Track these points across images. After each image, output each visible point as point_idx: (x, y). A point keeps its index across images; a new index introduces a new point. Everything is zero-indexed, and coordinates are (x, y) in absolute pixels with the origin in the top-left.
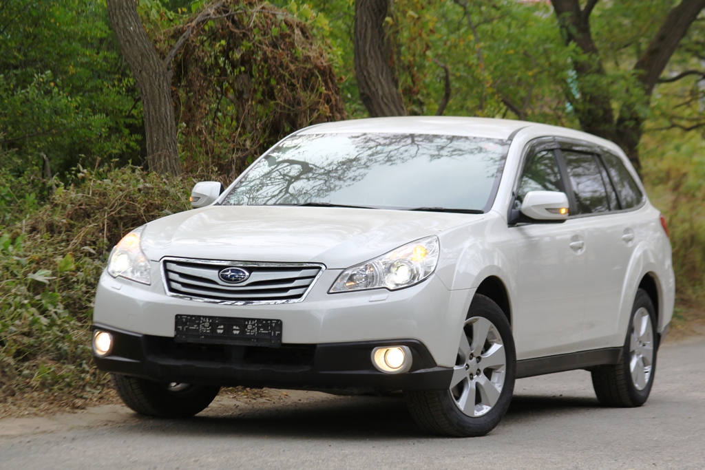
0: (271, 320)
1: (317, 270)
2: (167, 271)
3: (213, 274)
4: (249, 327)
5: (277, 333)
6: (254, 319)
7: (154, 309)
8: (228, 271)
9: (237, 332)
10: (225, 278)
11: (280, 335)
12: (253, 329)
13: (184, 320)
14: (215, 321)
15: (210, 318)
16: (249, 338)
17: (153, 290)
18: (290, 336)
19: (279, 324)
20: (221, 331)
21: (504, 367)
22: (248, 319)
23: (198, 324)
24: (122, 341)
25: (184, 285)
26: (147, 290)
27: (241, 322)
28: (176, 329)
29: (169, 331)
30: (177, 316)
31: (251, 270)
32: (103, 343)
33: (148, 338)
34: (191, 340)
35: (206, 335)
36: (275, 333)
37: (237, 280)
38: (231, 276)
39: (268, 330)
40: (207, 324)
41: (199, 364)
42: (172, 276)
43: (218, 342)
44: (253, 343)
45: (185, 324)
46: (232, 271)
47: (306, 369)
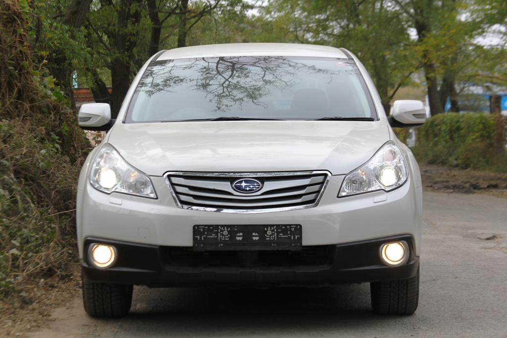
0: (290, 225)
1: (323, 177)
2: (173, 185)
3: (226, 186)
4: (269, 233)
5: (296, 237)
6: (273, 226)
7: (167, 220)
8: (241, 182)
9: (257, 238)
10: (239, 189)
11: (300, 239)
12: (272, 235)
13: (202, 230)
14: (233, 229)
15: (228, 226)
16: (270, 243)
17: (161, 204)
18: (309, 239)
19: (298, 229)
20: (241, 238)
22: (267, 226)
23: (217, 233)
25: (195, 197)
26: (154, 203)
27: (261, 229)
28: (195, 239)
29: (186, 240)
30: (194, 227)
31: (263, 180)
33: (163, 248)
34: (210, 248)
35: (225, 242)
36: (294, 237)
37: (251, 191)
38: (246, 186)
39: (288, 235)
40: (225, 233)
41: (219, 271)
42: (179, 189)
43: (239, 248)
44: (274, 247)
45: (203, 233)
46: (246, 182)
47: (325, 268)
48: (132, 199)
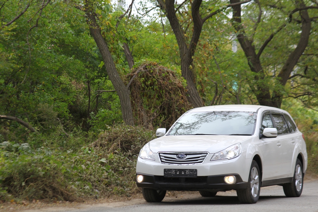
0: (194, 169)
1: (206, 154)
2: (160, 156)
3: (175, 156)
4: (187, 172)
5: (195, 173)
6: (188, 169)
7: (158, 167)
8: (179, 155)
9: (183, 173)
10: (179, 157)
11: (197, 174)
12: (188, 172)
13: (167, 170)
14: (176, 170)
15: (175, 169)
16: (187, 175)
17: (156, 162)
18: (200, 174)
19: (196, 170)
20: (178, 173)
21: (258, 183)
22: (186, 169)
23: (171, 172)
24: (147, 178)
25: (166, 160)
26: (154, 162)
27: (184, 170)
28: (164, 173)
29: (162, 174)
30: (164, 169)
31: (186, 155)
32: (140, 179)
33: (156, 176)
34: (169, 176)
35: (174, 175)
37: (182, 158)
38: (181, 157)
39: (193, 172)
40: (174, 171)
41: (172, 184)
42: (162, 157)
43: (178, 177)
44: (188, 176)
45: (167, 172)
46: (181, 155)
47: (205, 184)
48: (151, 161)
